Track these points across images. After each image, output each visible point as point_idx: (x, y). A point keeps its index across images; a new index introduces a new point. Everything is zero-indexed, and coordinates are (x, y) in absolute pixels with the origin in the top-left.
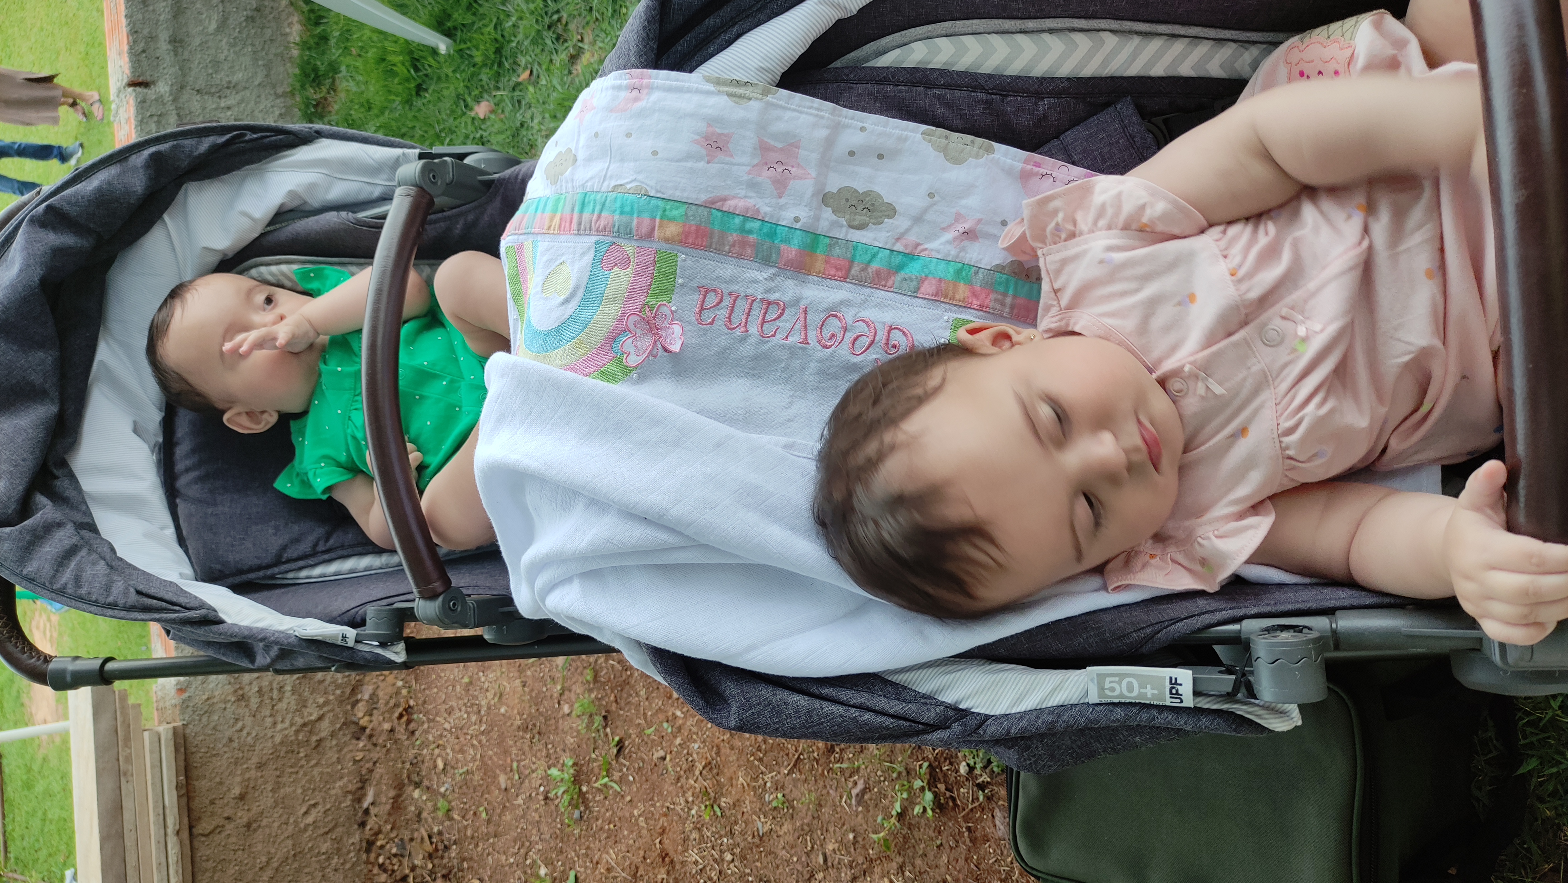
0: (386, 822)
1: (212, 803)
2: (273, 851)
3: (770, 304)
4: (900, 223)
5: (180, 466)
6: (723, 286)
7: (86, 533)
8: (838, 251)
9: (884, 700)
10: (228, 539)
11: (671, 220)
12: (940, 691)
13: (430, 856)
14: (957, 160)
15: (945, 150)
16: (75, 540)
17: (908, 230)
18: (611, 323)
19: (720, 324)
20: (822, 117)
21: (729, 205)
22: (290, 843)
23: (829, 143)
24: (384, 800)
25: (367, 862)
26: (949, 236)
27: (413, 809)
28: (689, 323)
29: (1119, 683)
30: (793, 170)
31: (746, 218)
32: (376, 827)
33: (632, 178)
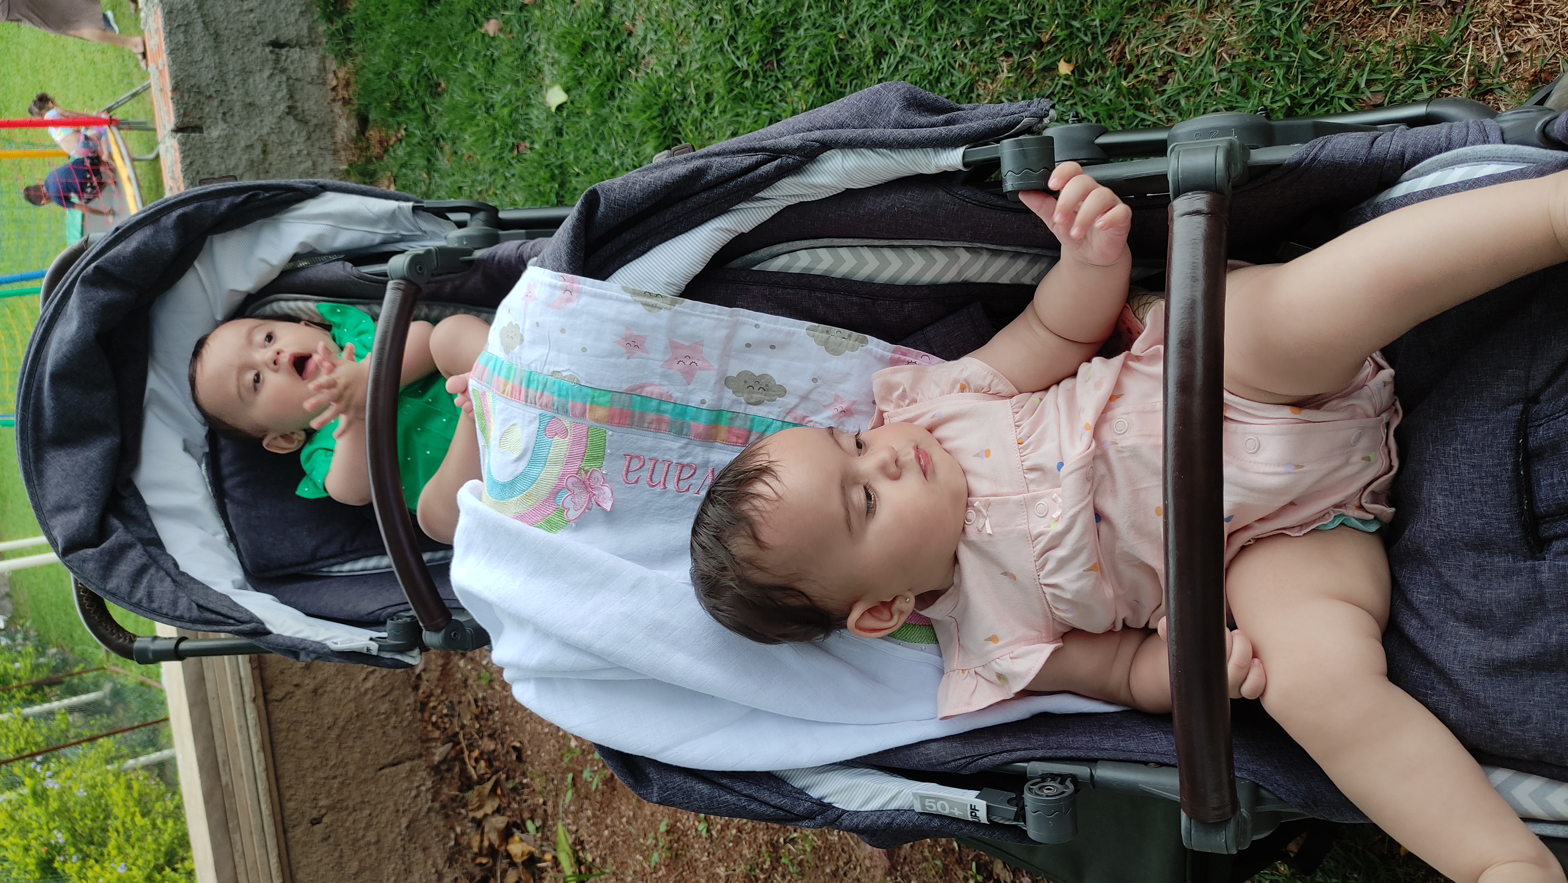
0: (437, 686)
1: (282, 672)
2: (338, 712)
3: (683, 466)
4: (790, 400)
5: (226, 471)
6: (644, 454)
7: (153, 550)
8: (738, 423)
9: (767, 794)
10: (270, 539)
11: (599, 405)
12: (809, 787)
13: (477, 718)
14: (836, 351)
15: (826, 344)
16: (144, 560)
17: (796, 406)
18: (554, 481)
19: (643, 482)
20: (722, 320)
21: (647, 391)
22: (352, 705)
23: (729, 339)
24: (433, 667)
25: (422, 720)
26: (830, 412)
27: (459, 676)
28: (618, 483)
29: (936, 803)
30: (699, 363)
31: (661, 401)
32: (428, 690)
33: (567, 367)
